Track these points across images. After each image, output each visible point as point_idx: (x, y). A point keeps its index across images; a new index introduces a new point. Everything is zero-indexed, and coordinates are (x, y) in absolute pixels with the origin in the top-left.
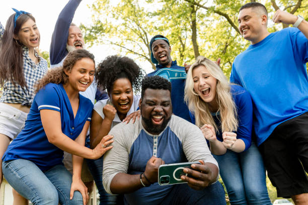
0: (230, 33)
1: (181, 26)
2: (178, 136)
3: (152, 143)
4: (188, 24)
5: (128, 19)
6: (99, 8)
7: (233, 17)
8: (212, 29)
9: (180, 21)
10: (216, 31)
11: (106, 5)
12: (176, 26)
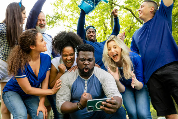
0: (133, 21)
1: (105, 16)
2: (99, 80)
3: (84, 83)
4: (109, 15)
5: (74, 12)
6: (58, 5)
7: (135, 11)
8: (123, 18)
9: (104, 13)
10: (125, 19)
11: (62, 3)
12: (102, 16)
